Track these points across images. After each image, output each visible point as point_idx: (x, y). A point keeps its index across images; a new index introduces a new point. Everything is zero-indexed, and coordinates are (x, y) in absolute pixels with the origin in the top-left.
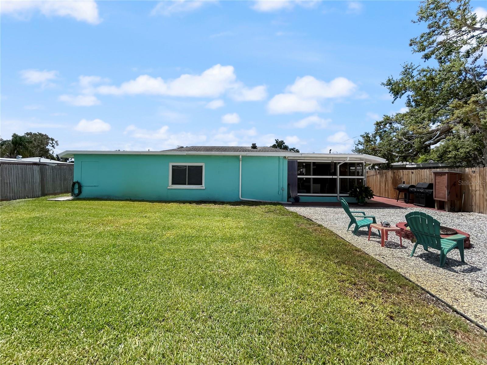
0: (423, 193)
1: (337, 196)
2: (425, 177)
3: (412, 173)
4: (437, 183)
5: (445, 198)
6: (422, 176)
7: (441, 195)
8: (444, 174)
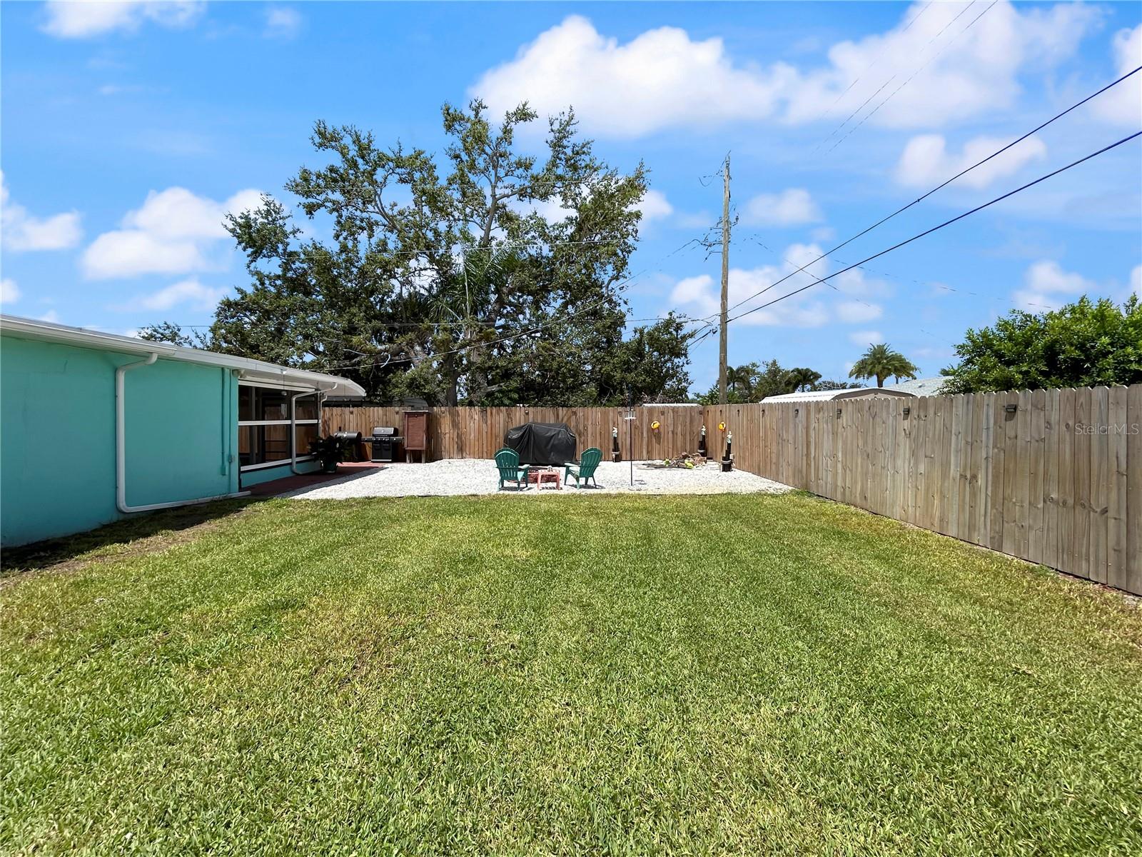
0: (388, 442)
1: (290, 464)
2: (376, 419)
3: (352, 413)
4: (410, 427)
5: (422, 446)
6: (369, 417)
7: (416, 442)
8: (422, 414)
